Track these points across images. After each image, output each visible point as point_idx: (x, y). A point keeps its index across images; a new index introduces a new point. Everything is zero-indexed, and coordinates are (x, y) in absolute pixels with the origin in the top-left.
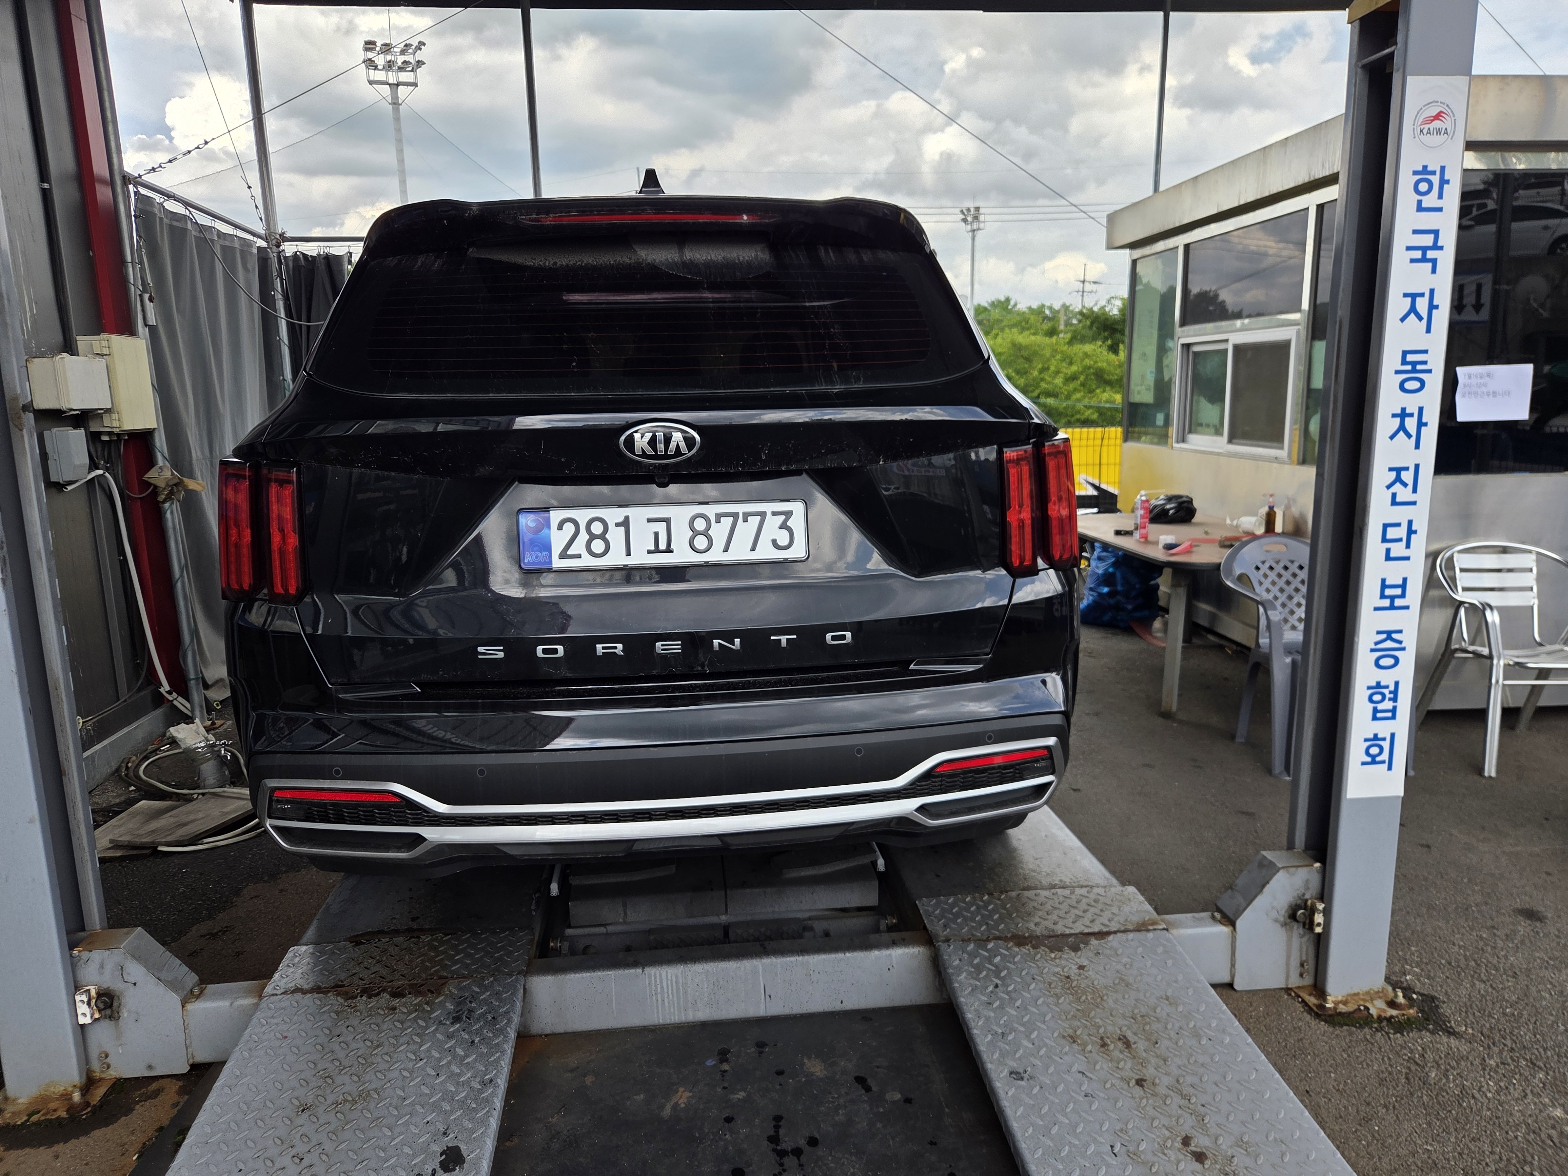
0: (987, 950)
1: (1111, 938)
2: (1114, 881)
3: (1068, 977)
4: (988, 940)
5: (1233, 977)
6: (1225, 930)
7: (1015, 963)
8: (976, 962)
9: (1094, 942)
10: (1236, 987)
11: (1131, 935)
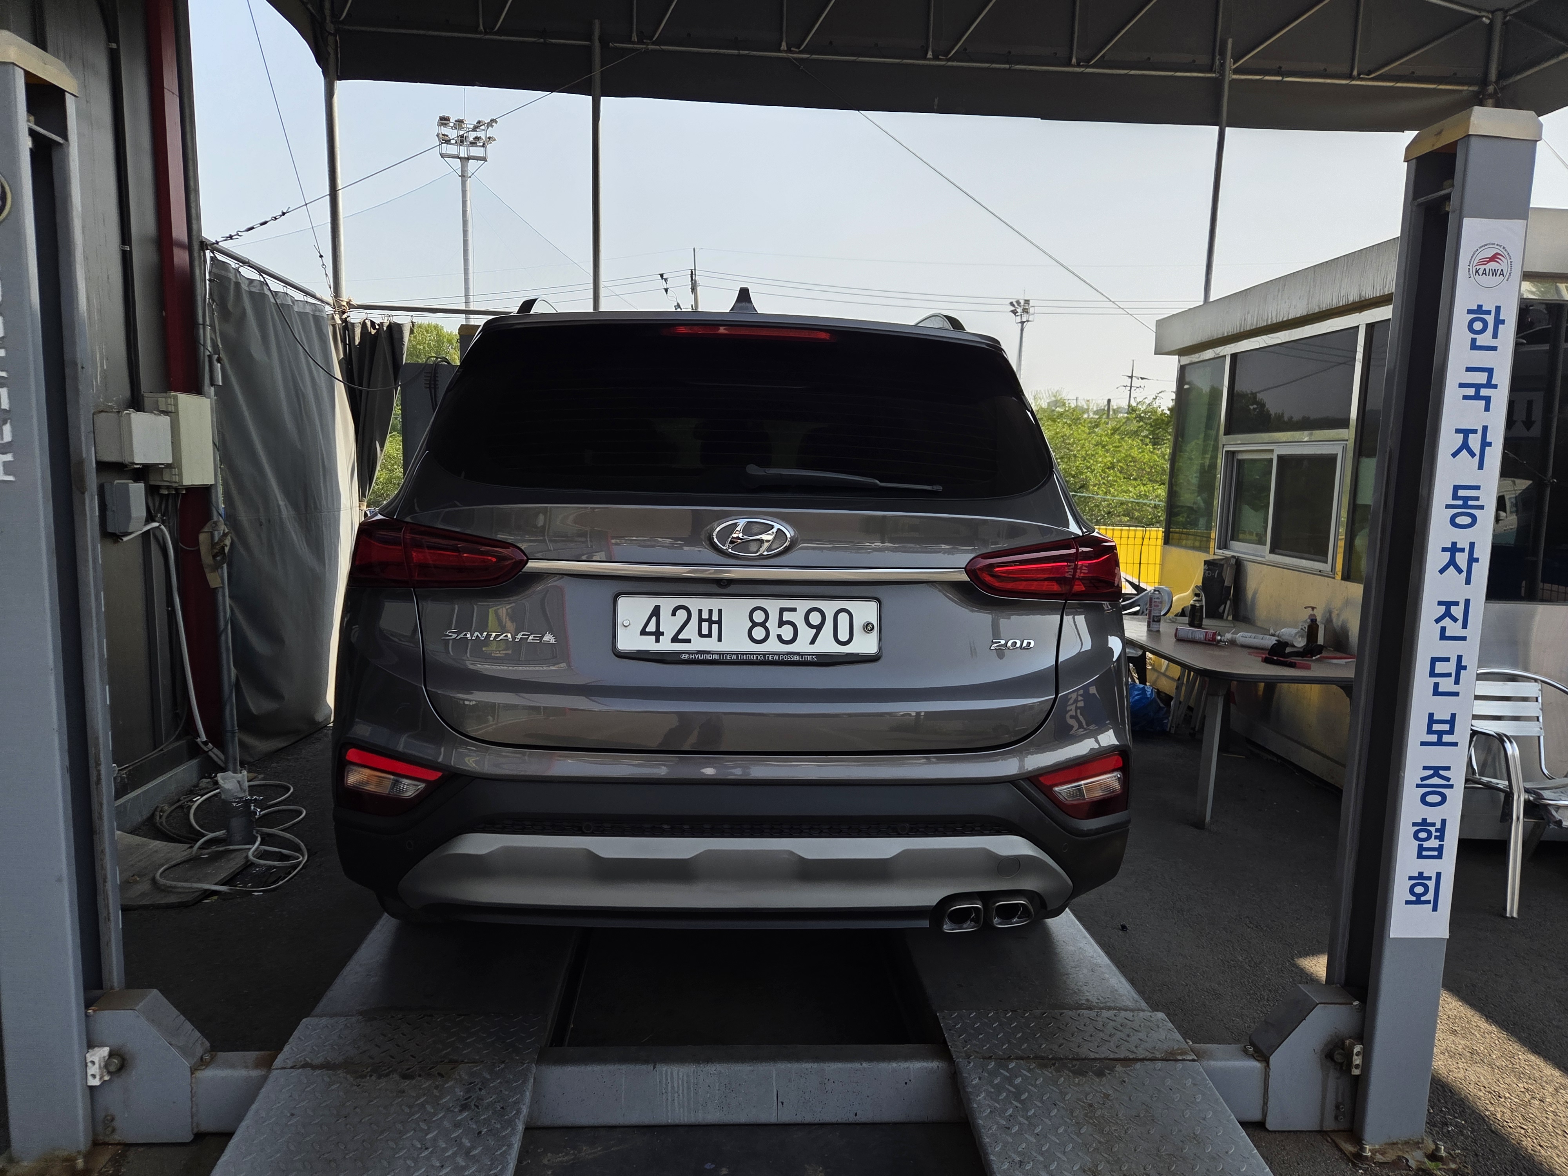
0: (1008, 1070)
1: (1138, 1065)
2: (1143, 1004)
3: (1091, 1105)
4: (1009, 1058)
5: (1265, 1115)
6: (1257, 1065)
7: (1035, 1086)
8: (996, 1082)
9: (1119, 1068)
10: (1269, 1126)
11: (1159, 1064)
